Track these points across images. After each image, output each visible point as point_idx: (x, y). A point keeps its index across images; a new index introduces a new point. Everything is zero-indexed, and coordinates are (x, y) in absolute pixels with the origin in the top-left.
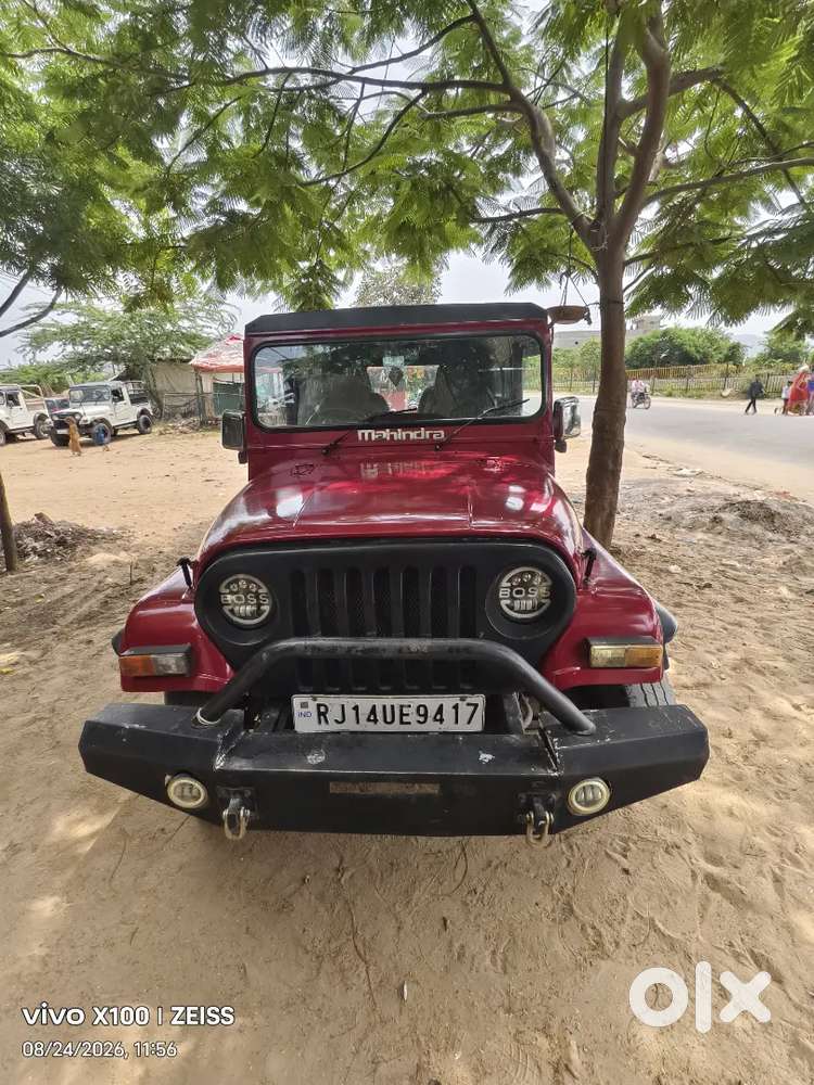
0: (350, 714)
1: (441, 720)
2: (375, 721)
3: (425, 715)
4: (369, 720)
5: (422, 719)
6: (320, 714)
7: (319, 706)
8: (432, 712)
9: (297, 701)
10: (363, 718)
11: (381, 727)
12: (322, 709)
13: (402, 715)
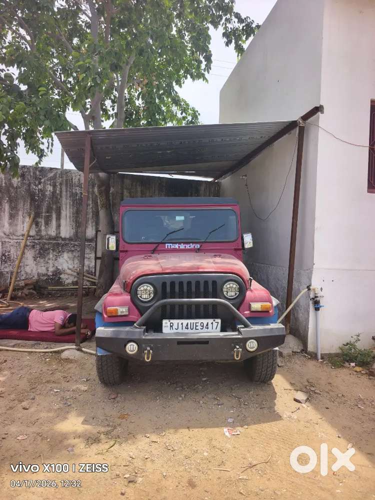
0: (180, 326)
1: (208, 328)
2: (188, 328)
3: (203, 326)
4: (186, 328)
5: (202, 328)
6: (171, 326)
7: (171, 323)
8: (205, 326)
9: (164, 321)
10: (184, 327)
11: (189, 331)
12: (172, 325)
13: (196, 326)
